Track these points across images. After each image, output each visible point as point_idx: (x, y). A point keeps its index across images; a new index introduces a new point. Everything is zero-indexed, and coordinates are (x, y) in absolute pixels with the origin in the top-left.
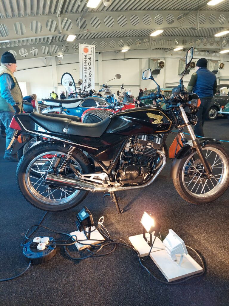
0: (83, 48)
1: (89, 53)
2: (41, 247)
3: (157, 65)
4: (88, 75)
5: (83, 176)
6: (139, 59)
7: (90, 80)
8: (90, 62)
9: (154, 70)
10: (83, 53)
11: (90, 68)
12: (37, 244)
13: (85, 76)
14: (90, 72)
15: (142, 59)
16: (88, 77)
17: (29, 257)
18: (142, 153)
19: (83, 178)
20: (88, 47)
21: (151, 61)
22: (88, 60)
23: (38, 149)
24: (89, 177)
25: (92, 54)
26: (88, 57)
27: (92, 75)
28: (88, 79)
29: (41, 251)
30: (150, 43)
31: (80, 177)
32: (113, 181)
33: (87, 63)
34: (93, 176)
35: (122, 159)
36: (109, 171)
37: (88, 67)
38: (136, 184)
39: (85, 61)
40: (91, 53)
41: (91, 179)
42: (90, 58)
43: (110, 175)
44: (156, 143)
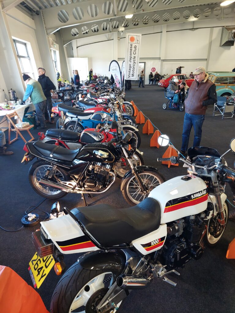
0: (130, 37)
1: (135, 42)
2: (30, 219)
3: (231, 35)
4: (132, 64)
5: (62, 182)
6: (210, 28)
7: (134, 69)
8: (135, 51)
9: (227, 41)
10: (130, 42)
11: (135, 57)
12: (28, 217)
13: (130, 65)
14: (134, 60)
15: (214, 28)
16: (132, 66)
17: (23, 223)
18: (99, 173)
19: (62, 183)
20: (134, 36)
21: (225, 30)
22: (133, 49)
23: (39, 163)
24: (66, 183)
25: (138, 43)
26: (133, 46)
27: (136, 63)
28: (132, 68)
29: (29, 221)
30: (222, 11)
31: (60, 183)
32: (81, 187)
33: (132, 52)
34: (68, 183)
35: (86, 175)
36: (78, 181)
37: (133, 56)
38: (95, 191)
39: (131, 50)
40: (137, 41)
41: (67, 185)
42: (135, 47)
43: (78, 184)
44: (107, 168)
